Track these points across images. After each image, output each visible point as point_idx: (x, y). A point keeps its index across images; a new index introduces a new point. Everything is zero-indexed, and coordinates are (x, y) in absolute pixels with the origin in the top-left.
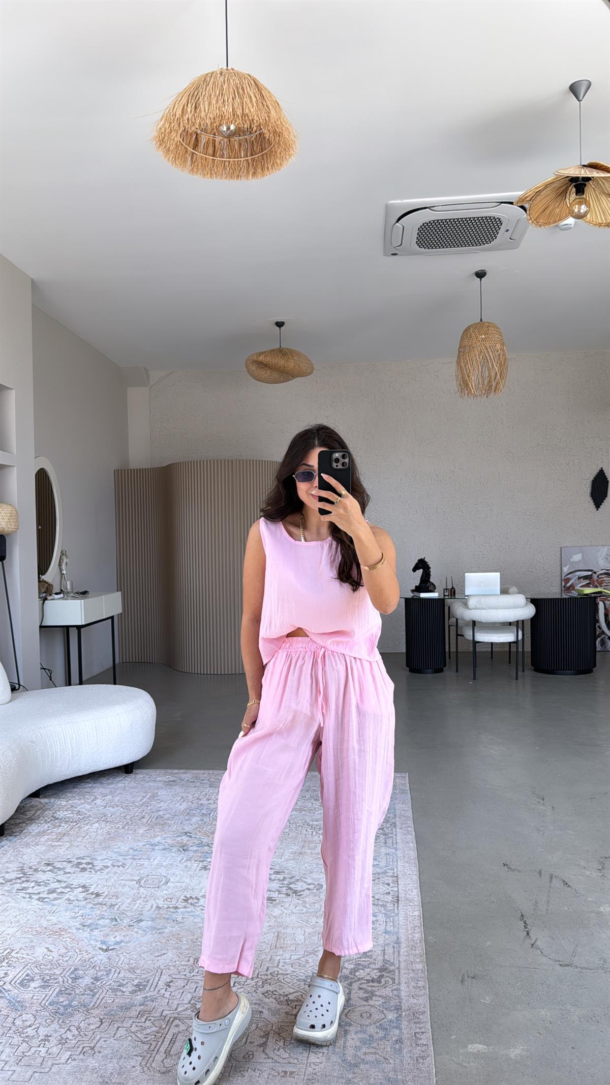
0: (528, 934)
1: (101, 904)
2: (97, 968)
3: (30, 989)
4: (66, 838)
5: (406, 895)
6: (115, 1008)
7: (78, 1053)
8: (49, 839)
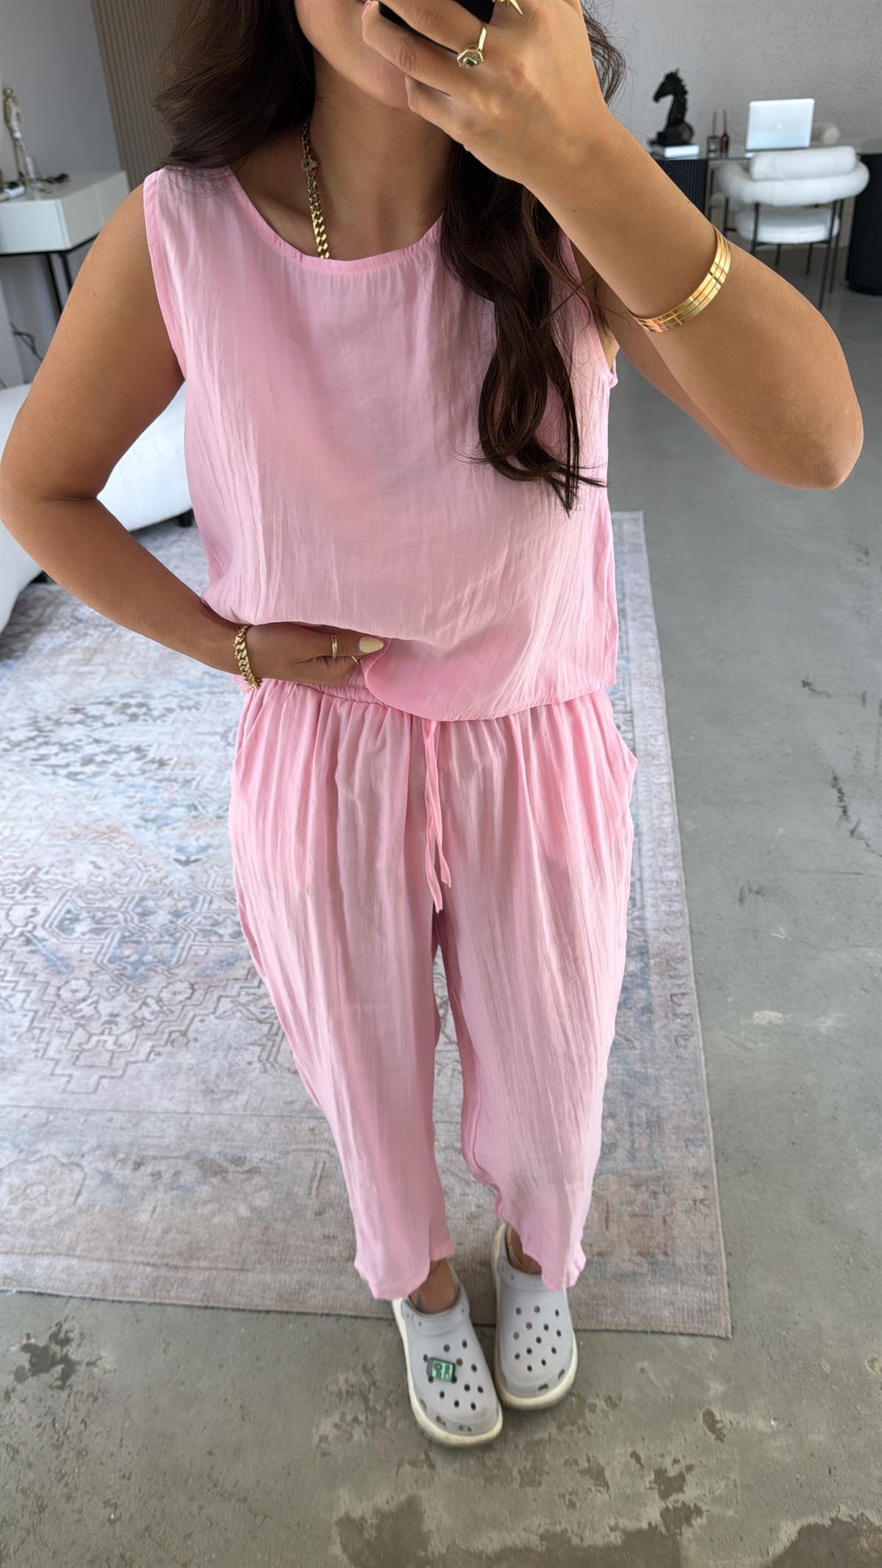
0: (845, 812)
1: (168, 780)
2: (176, 896)
3: (75, 935)
4: (98, 659)
5: (646, 745)
6: (211, 965)
7: (162, 1043)
8: (71, 660)
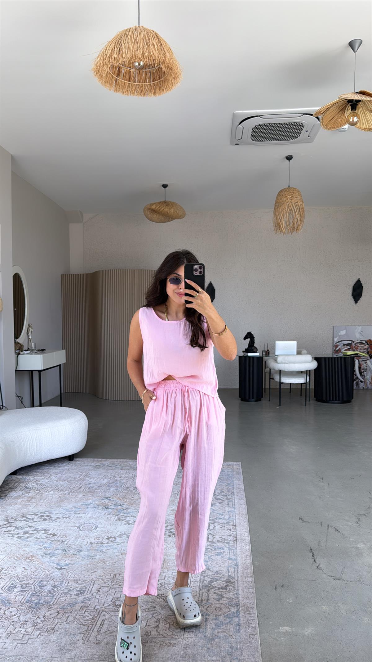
0: (315, 560)
1: (56, 541)
2: (55, 580)
3: (14, 593)
4: (33, 500)
5: (241, 536)
6: (66, 605)
7: (44, 631)
8: (23, 500)
